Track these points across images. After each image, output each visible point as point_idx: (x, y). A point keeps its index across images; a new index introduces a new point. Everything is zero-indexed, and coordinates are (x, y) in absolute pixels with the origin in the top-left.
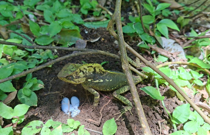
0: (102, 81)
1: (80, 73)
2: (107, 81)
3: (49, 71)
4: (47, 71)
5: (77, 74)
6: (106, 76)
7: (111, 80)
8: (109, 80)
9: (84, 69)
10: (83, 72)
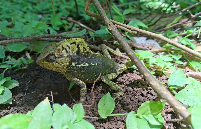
0: (87, 65)
1: (63, 50)
2: (93, 64)
3: (24, 74)
4: (22, 74)
5: (59, 52)
6: (91, 58)
7: (97, 64)
8: (95, 64)
9: (67, 46)
10: (66, 49)
